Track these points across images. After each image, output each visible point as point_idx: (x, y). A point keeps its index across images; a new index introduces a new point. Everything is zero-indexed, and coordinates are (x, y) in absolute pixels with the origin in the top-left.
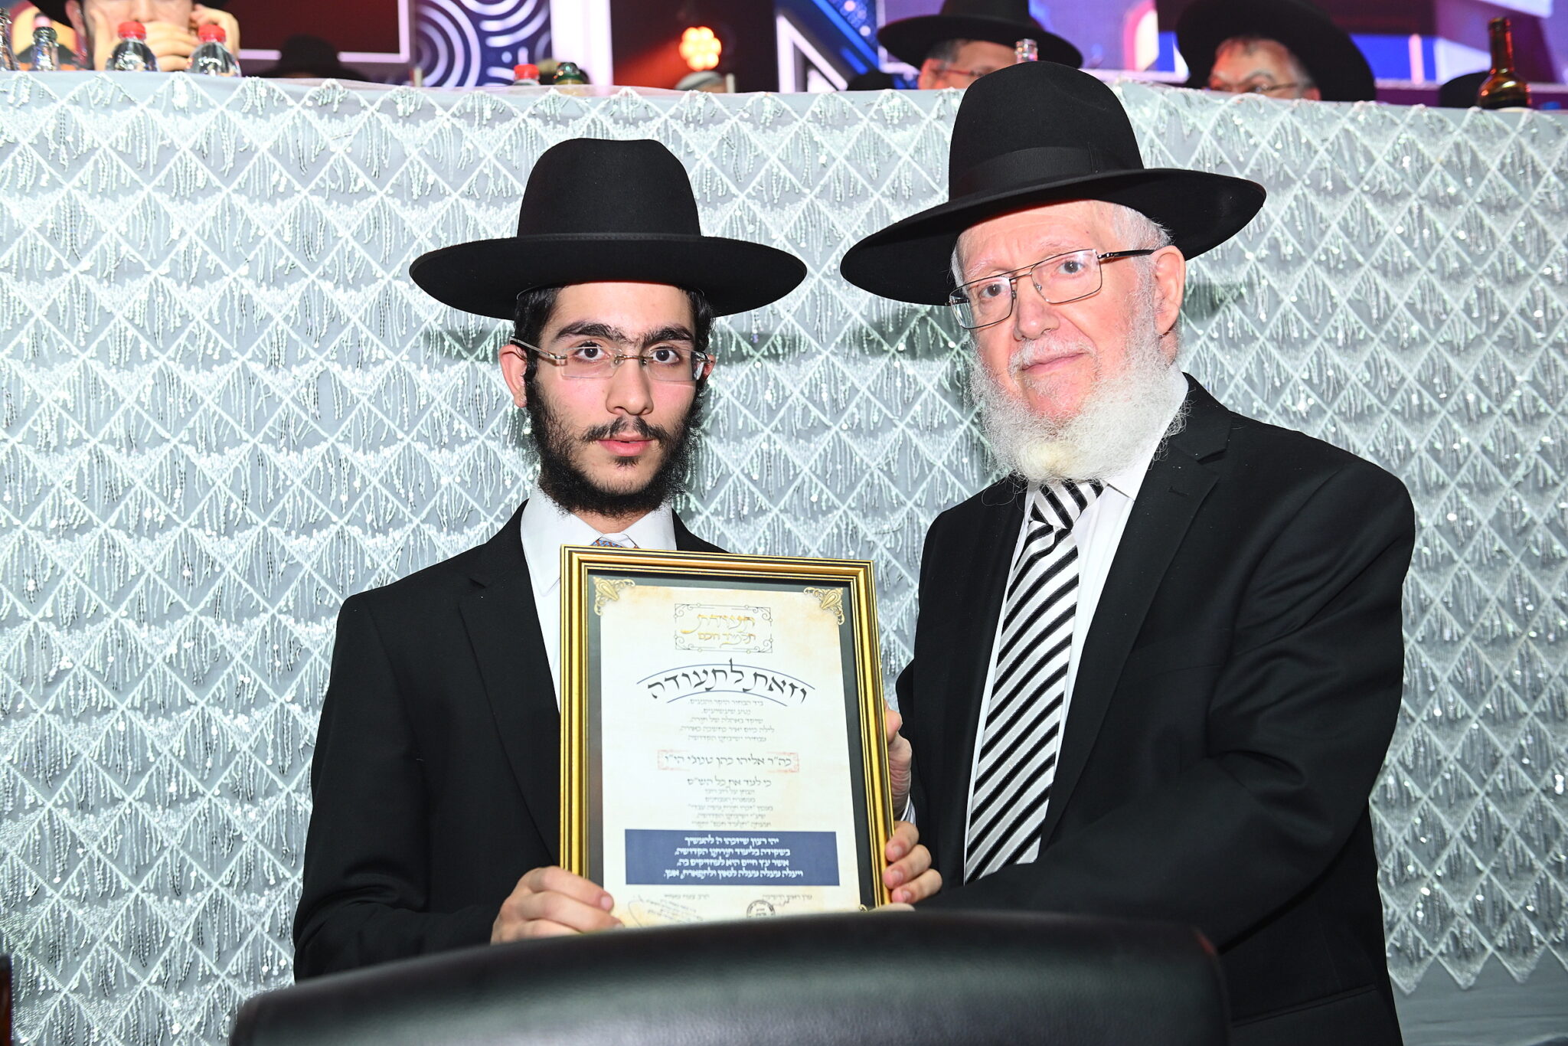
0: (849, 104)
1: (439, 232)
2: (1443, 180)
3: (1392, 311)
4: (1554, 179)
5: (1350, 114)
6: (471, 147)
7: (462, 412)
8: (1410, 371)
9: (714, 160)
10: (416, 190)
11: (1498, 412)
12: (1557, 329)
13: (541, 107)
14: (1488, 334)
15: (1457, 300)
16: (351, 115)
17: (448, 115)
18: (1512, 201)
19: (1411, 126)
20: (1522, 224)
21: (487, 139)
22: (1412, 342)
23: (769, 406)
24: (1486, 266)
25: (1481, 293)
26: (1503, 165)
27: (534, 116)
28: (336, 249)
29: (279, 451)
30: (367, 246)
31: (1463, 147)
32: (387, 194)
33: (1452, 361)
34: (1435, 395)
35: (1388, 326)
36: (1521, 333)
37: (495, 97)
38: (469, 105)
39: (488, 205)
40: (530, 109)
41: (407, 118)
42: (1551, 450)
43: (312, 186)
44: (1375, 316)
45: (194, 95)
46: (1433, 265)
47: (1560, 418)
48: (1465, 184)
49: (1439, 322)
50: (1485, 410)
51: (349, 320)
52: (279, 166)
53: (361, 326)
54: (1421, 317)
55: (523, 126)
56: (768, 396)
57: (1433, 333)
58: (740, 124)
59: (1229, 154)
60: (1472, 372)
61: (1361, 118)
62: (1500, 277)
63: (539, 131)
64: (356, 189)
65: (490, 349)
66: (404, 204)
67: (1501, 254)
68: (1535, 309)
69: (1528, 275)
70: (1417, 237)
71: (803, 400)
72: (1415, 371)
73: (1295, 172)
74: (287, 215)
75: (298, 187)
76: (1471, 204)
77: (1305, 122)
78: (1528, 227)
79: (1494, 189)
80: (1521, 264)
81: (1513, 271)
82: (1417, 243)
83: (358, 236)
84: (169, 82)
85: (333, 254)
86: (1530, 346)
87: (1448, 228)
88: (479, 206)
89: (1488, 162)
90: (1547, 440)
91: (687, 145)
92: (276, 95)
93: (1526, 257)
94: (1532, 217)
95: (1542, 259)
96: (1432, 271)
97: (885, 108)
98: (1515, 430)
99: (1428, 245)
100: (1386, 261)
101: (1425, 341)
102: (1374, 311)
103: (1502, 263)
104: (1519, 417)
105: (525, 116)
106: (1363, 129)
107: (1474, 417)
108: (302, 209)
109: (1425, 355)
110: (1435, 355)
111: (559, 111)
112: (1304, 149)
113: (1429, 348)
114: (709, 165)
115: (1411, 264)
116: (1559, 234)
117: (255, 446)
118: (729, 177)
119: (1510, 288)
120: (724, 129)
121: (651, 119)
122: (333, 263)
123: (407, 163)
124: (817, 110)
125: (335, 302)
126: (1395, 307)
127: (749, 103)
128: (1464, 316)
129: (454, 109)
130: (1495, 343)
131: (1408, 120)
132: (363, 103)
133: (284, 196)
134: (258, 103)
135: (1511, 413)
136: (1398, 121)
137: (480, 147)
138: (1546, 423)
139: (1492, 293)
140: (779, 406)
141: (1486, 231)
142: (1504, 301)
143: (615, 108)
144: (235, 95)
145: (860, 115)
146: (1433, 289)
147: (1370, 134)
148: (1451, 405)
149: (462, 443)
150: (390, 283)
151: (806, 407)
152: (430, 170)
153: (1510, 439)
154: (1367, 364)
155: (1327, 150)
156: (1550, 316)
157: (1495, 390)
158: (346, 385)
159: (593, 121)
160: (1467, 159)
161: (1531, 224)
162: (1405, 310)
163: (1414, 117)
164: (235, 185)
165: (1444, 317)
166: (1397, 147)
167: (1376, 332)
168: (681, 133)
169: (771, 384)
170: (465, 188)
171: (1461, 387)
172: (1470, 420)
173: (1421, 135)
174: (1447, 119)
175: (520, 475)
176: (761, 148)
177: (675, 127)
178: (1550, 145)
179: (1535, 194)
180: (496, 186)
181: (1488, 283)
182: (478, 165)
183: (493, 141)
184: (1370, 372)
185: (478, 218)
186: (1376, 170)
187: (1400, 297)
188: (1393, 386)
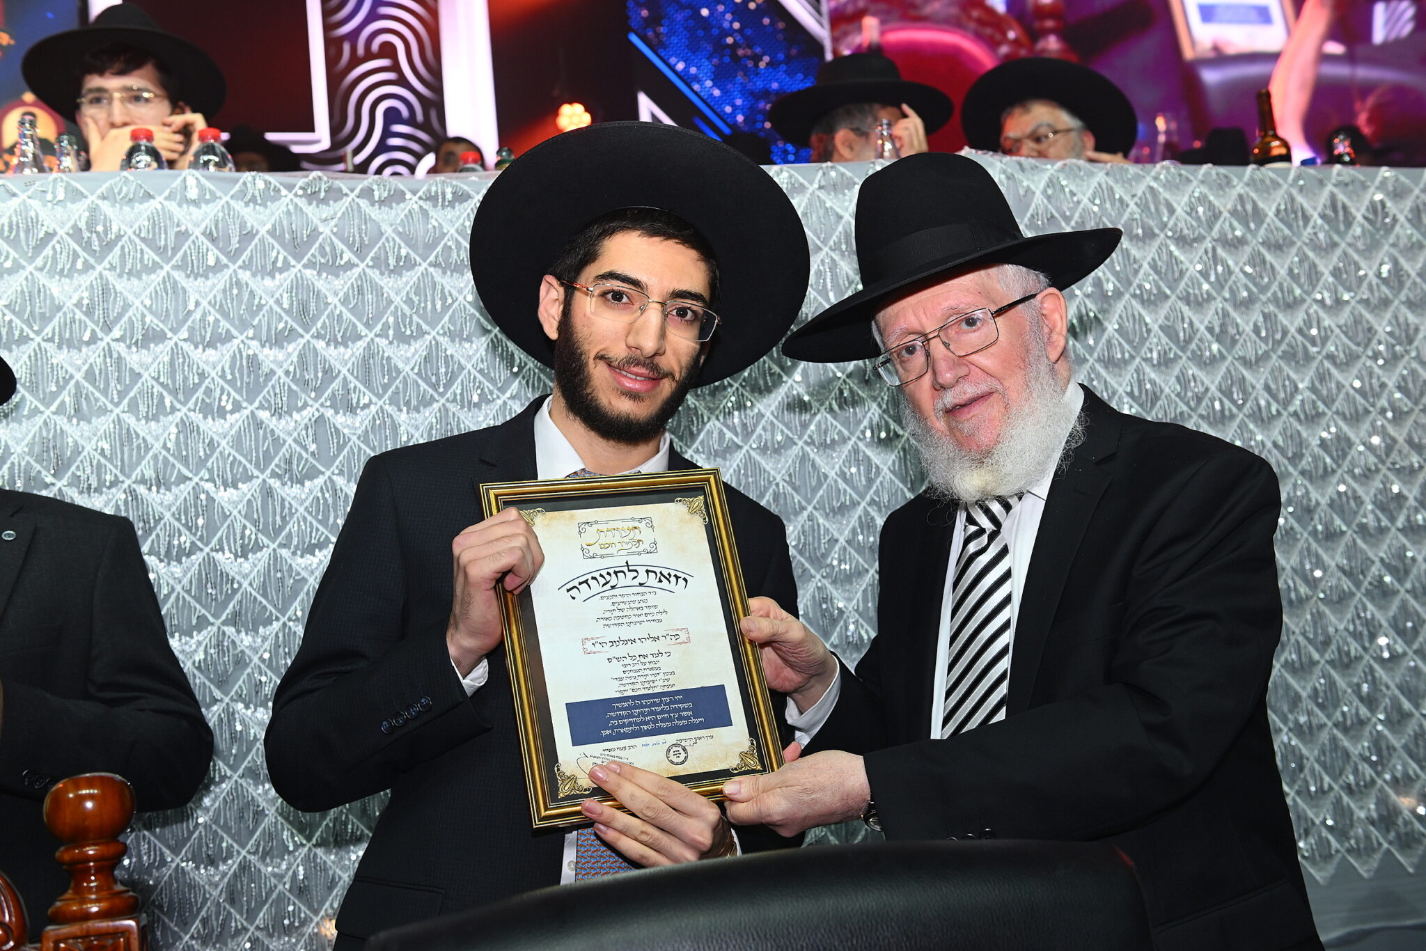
1: (412, 296)
2: (1231, 225)
3: (1195, 334)
4: (1320, 221)
5: (1153, 173)
6: (436, 224)
8: (1213, 382)
10: (392, 262)
11: (1285, 414)
12: (1329, 343)
14: (1273, 350)
15: (1247, 323)
16: (335, 201)
17: (416, 198)
18: (1287, 241)
19: (1202, 182)
20: (1296, 259)
21: (449, 217)
22: (1213, 360)
23: (691, 430)
24: (1269, 294)
25: (1266, 317)
26: (1278, 211)
28: (326, 313)
29: (284, 484)
30: (351, 311)
31: (1245, 197)
32: (367, 266)
33: (1245, 372)
34: (1234, 402)
35: (1193, 346)
36: (1300, 348)
37: (454, 183)
38: (434, 189)
39: (452, 272)
41: (382, 202)
42: (1329, 443)
43: (305, 261)
44: (1182, 338)
45: (202, 188)
46: (1227, 295)
47: (1335, 416)
48: (1249, 227)
49: (1234, 342)
50: (1274, 412)
51: (339, 372)
52: (276, 245)
53: (350, 377)
54: (1219, 338)
56: (691, 423)
57: (1229, 351)
59: (1057, 209)
60: (1262, 381)
61: (1162, 177)
62: (1281, 303)
64: (342, 263)
65: (458, 391)
66: (382, 274)
67: (1281, 284)
68: (1311, 327)
69: (1303, 301)
70: (1212, 273)
71: (719, 424)
72: (1217, 382)
74: (285, 286)
75: (293, 262)
76: (1255, 243)
77: (1117, 181)
78: (1301, 262)
79: (1272, 232)
80: (1298, 292)
81: (1291, 298)
82: (1213, 278)
83: (345, 301)
84: (180, 179)
85: (324, 317)
86: (1308, 358)
87: (1237, 264)
88: (444, 273)
89: (1266, 209)
90: (1324, 435)
92: (272, 187)
93: (1301, 286)
94: (1304, 254)
95: (1314, 287)
96: (1226, 300)
98: (1299, 428)
99: (1222, 279)
100: (1188, 293)
101: (1223, 358)
102: (1181, 335)
103: (1282, 290)
104: (1302, 417)
106: (1164, 186)
107: (1266, 419)
108: (297, 280)
109: (1223, 369)
110: (1232, 369)
112: (1117, 204)
113: (1227, 363)
115: (1209, 295)
116: (1326, 267)
117: (264, 481)
119: (1289, 311)
122: (324, 326)
123: (383, 240)
125: (327, 357)
126: (1197, 330)
128: (1254, 336)
129: (420, 193)
130: (1280, 357)
131: (1200, 177)
132: (345, 190)
133: (281, 271)
134: (257, 193)
135: (1295, 414)
136: (1192, 178)
137: (443, 224)
138: (1324, 421)
139: (1276, 316)
140: (700, 431)
141: (1268, 266)
142: (1285, 322)
144: (237, 187)
146: (1227, 315)
147: (1170, 190)
148: (1246, 409)
150: (372, 339)
151: (722, 430)
152: (403, 245)
153: (1296, 436)
154: (1178, 378)
155: (1136, 204)
156: (1323, 334)
157: (1282, 396)
158: (339, 427)
160: (1249, 207)
161: (1304, 258)
162: (1206, 333)
163: (1204, 175)
164: (240, 262)
165: (1237, 337)
166: (1193, 200)
167: (1183, 351)
169: (692, 412)
170: (432, 258)
171: (1254, 394)
172: (1262, 420)
173: (1211, 189)
174: (1231, 176)
178: (1314, 194)
179: (1305, 234)
180: (458, 255)
181: (1272, 308)
182: (443, 239)
183: (454, 219)
184: (1180, 385)
185: (444, 284)
186: (1177, 219)
187: (1201, 322)
188: (1200, 395)
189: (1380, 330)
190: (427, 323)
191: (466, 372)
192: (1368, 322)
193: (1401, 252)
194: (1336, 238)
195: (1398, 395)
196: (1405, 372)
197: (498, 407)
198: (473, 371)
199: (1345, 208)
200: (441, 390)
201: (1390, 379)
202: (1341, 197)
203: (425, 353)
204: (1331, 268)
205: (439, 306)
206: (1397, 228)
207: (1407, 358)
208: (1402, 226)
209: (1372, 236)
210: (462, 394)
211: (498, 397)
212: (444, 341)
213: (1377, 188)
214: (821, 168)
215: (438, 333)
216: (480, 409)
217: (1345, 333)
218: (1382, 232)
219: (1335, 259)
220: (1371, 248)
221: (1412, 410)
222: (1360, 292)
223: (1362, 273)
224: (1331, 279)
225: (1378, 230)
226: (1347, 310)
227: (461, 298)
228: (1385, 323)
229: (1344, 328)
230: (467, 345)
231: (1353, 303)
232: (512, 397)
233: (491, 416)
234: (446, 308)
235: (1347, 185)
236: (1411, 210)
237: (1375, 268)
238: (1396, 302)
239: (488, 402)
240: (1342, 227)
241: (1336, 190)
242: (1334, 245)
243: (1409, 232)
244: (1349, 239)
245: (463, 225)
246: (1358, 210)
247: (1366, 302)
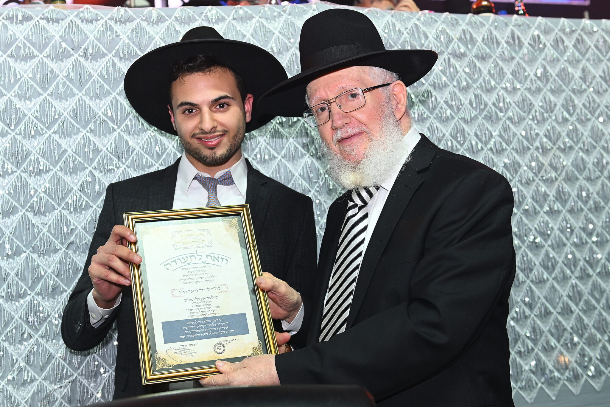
0: (192, 13)
2: (458, 46)
3: (438, 105)
4: (505, 45)
5: (417, 17)
6: (12, 33)
7: (9, 160)
8: (447, 131)
9: (129, 39)
11: (485, 149)
12: (509, 111)
13: (46, 15)
14: (480, 114)
15: (466, 99)
18: (488, 55)
19: (443, 22)
20: (493, 65)
21: (20, 29)
22: (447, 119)
23: (158, 153)
24: (478, 84)
25: (476, 96)
26: (483, 39)
27: (43, 19)
31: (466, 32)
33: (464, 126)
34: (458, 142)
35: (437, 111)
36: (494, 114)
37: (23, 10)
38: (12, 13)
39: (21, 60)
40: (41, 15)
42: (508, 165)
44: (431, 107)
46: (455, 84)
47: (512, 151)
48: (468, 47)
49: (459, 109)
50: (480, 148)
54: (451, 107)
55: (37, 23)
56: (157, 149)
57: (456, 114)
58: (141, 22)
60: (474, 131)
61: (422, 19)
62: (484, 89)
63: (45, 26)
65: (23, 129)
67: (484, 79)
68: (500, 102)
69: (496, 88)
70: (448, 71)
71: (173, 150)
72: (449, 131)
73: (394, 43)
76: (470, 56)
77: (397, 20)
78: (495, 66)
79: (480, 50)
80: (493, 83)
81: (490, 86)
82: (448, 74)
86: (498, 119)
87: (461, 67)
88: (16, 61)
89: (477, 38)
90: (506, 161)
91: (116, 32)
93: (495, 80)
94: (497, 62)
95: (502, 81)
96: (455, 87)
97: (209, 14)
98: (493, 157)
99: (452, 75)
100: (435, 82)
101: (453, 118)
102: (431, 105)
103: (485, 82)
104: (495, 151)
105: (38, 18)
106: (423, 23)
107: (475, 151)
109: (453, 124)
110: (457, 124)
111: (55, 16)
112: (397, 33)
113: (455, 121)
114: (127, 41)
115: (445, 84)
116: (508, 70)
118: (137, 46)
119: (488, 94)
120: (133, 25)
121: (99, 20)
124: (177, 16)
126: (439, 103)
127: (145, 13)
128: (469, 106)
129: (3, 16)
130: (483, 118)
131: (442, 19)
135: (491, 149)
136: (438, 20)
137: (16, 33)
138: (506, 153)
139: (481, 96)
140: (163, 154)
141: (478, 68)
142: (486, 99)
143: (82, 15)
145: (197, 18)
146: (455, 94)
147: (426, 26)
148: (465, 146)
149: (9, 175)
151: (175, 153)
153: (491, 161)
154: (428, 128)
155: (407, 33)
156: (506, 106)
157: (484, 139)
159: (71, 21)
160: (468, 37)
161: (496, 65)
162: (444, 104)
163: (444, 19)
165: (461, 107)
166: (438, 31)
167: (432, 114)
168: (113, 26)
169: (159, 142)
170: (9, 52)
171: (469, 138)
172: (473, 152)
173: (448, 26)
174: (459, 19)
175: (38, 189)
176: (151, 33)
177: (110, 23)
178: (503, 30)
179: (498, 52)
180: (25, 51)
181: (479, 91)
182: (15, 42)
183: (23, 31)
184: (430, 132)
185: (16, 67)
186: (429, 42)
187: (442, 98)
188: (440, 138)
189: (536, 104)
190: (5, 90)
191: (27, 117)
192: (530, 100)
193: (548, 63)
194: (514, 54)
195: (545, 140)
196: (549, 128)
197: (46, 138)
198: (31, 117)
199: (519, 38)
200: (13, 127)
201: (541, 131)
202: (517, 33)
203: (3, 106)
204: (511, 70)
205: (12, 80)
206: (546, 50)
207: (550, 120)
208: (548, 49)
209: (533, 53)
210: (25, 130)
211: (46, 132)
212: (15, 100)
213: (536, 28)
214: (234, 8)
215: (11, 95)
216: (35, 139)
217: (518, 106)
218: (538, 52)
219: (513, 66)
220: (532, 61)
221: (552, 148)
222: (526, 84)
223: (526, 74)
224: (511, 77)
225: (536, 51)
226: (519, 93)
227: (25, 75)
228: (538, 101)
229: (517, 103)
230: (28, 102)
231: (522, 89)
232: (54, 133)
233: (42, 143)
234: (16, 81)
235: (520, 26)
236: (554, 40)
237: (534, 71)
238: (545, 90)
239: (40, 135)
240: (517, 48)
241: (514, 29)
242: (513, 58)
243: (552, 52)
244: (520, 55)
245: (28, 34)
246: (526, 40)
247: (529, 90)
